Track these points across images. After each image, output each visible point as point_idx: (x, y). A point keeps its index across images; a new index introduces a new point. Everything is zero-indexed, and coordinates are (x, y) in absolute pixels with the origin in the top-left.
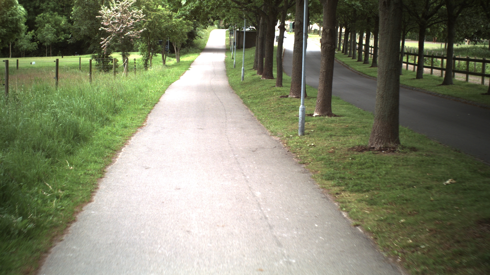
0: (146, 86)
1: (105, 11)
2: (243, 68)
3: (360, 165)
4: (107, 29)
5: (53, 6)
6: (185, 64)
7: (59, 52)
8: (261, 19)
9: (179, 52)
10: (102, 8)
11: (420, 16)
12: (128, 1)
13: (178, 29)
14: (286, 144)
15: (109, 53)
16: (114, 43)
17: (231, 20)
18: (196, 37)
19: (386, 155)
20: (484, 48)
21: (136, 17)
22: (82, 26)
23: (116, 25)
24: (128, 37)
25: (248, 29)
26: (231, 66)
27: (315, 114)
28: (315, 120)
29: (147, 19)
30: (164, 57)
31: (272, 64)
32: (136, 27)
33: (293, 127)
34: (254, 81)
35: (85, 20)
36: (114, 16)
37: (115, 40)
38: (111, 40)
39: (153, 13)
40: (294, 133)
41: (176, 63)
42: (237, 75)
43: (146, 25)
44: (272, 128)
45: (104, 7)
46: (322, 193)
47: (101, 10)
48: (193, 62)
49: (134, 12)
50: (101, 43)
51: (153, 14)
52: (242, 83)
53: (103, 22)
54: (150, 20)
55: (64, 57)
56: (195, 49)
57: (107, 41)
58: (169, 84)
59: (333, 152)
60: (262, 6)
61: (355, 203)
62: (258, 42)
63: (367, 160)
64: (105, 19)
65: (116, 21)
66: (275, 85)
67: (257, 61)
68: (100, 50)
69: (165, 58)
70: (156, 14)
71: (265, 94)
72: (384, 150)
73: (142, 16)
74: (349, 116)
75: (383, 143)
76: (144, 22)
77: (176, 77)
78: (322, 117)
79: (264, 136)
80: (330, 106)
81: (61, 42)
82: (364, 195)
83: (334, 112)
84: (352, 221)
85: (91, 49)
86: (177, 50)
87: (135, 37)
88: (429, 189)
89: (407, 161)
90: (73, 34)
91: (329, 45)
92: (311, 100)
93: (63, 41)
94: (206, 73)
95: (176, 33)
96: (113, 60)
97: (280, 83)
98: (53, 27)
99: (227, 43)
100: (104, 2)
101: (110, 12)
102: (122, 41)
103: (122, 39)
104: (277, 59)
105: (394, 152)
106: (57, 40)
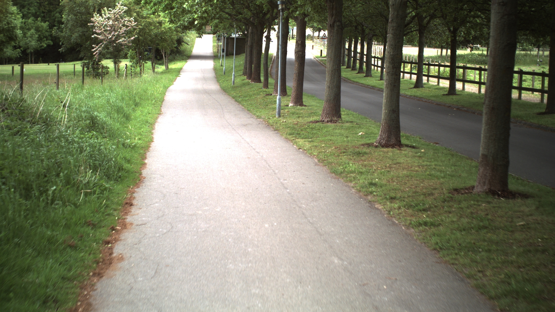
0: (147, 89)
1: (97, 19)
2: (233, 73)
4: (99, 36)
5: (34, 11)
6: (174, 71)
8: (251, 28)
9: (168, 60)
13: (167, 36)
14: (267, 122)
15: (100, 60)
16: (106, 50)
18: (183, 43)
19: (330, 124)
21: (128, 24)
22: (73, 33)
23: (108, 32)
24: (120, 44)
25: (237, 36)
26: (221, 73)
27: (291, 105)
28: (290, 109)
29: (138, 26)
30: (154, 64)
31: (260, 70)
32: (127, 34)
33: (273, 113)
34: (244, 84)
35: (76, 27)
36: (106, 24)
37: (106, 47)
38: (103, 47)
39: (144, 20)
40: (273, 116)
41: (164, 70)
42: (227, 81)
43: (136, 32)
44: (258, 114)
45: (96, 15)
47: (93, 17)
48: (181, 69)
49: (125, 19)
50: (93, 50)
51: (143, 22)
52: (233, 86)
53: (95, 29)
54: (141, 27)
55: (50, 64)
56: (182, 56)
57: (99, 48)
58: (166, 88)
59: (297, 124)
60: (251, 17)
61: (302, 142)
62: (247, 49)
63: (317, 127)
64: (98, 26)
65: (108, 29)
66: (260, 87)
67: (246, 68)
68: (92, 56)
70: (146, 22)
71: (253, 94)
72: (330, 122)
73: (134, 24)
74: (316, 106)
75: (329, 118)
76: (135, 29)
77: (170, 83)
78: (295, 107)
80: (302, 99)
81: (43, 49)
82: (308, 140)
83: (304, 103)
84: (297, 148)
85: (83, 56)
86: (165, 57)
87: (126, 45)
88: (347, 137)
89: (342, 127)
90: (63, 42)
91: (300, 53)
92: (290, 97)
93: (45, 48)
94: (197, 79)
95: (166, 40)
96: (103, 67)
97: (266, 85)
98: (36, 33)
99: (215, 50)
100: (96, 9)
101: (102, 19)
102: (114, 48)
103: (113, 46)
104: (264, 65)
105: (336, 123)
106: (40, 47)
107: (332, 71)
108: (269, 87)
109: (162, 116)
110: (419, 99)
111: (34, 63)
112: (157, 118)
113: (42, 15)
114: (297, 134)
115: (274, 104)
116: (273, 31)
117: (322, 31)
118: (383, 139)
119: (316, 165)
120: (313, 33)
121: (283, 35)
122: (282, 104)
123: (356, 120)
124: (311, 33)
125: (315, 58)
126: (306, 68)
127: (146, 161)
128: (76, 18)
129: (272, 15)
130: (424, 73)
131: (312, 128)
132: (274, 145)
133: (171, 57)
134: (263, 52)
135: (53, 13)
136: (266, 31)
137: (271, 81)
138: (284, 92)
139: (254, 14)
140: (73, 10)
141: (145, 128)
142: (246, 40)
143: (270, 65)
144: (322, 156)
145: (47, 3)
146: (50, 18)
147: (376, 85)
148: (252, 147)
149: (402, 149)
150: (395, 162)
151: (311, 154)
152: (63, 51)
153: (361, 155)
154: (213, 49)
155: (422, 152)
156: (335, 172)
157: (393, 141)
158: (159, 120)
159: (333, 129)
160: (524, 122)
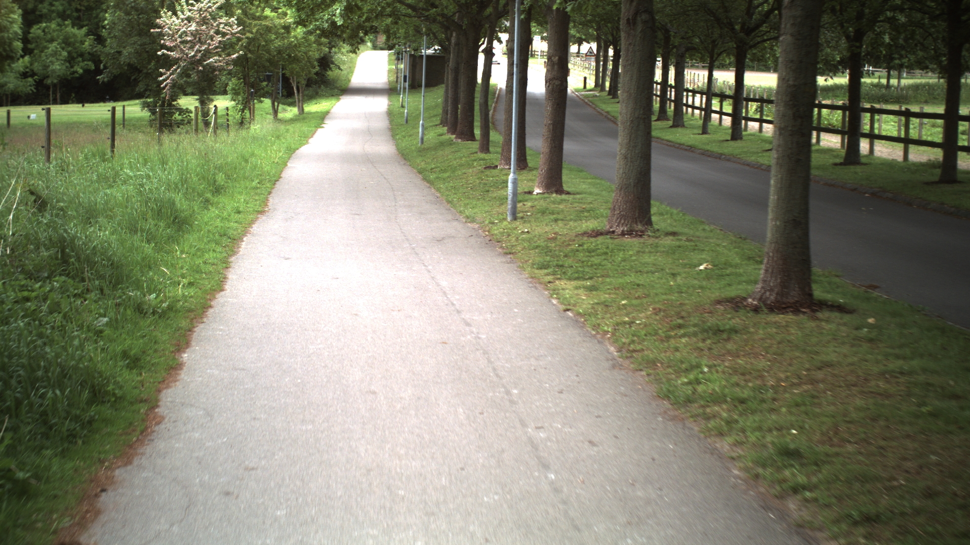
0: (253, 155)
1: (167, 21)
2: (421, 122)
3: (589, 252)
4: (172, 53)
5: (60, 8)
6: (313, 117)
7: (71, 95)
8: (454, 35)
9: (303, 96)
10: (163, 15)
11: (737, 27)
12: (209, 2)
13: (300, 51)
14: (489, 231)
15: (174, 98)
16: (185, 79)
17: (398, 35)
18: (332, 66)
19: (629, 240)
20: (878, 86)
21: (224, 30)
22: (124, 47)
23: (188, 45)
24: (210, 67)
25: (430, 52)
26: (399, 121)
27: (537, 191)
28: (536, 200)
29: (245, 34)
30: (276, 104)
31: (473, 116)
32: (224, 49)
33: (501, 211)
34: (442, 145)
35: (129, 35)
36: (184, 29)
37: (185, 73)
38: (178, 73)
39: (256, 22)
40: (501, 217)
41: (296, 116)
42: (410, 136)
43: (242, 45)
44: (468, 212)
45: (165, 13)
46: (531, 282)
47: (161, 17)
48: (327, 113)
49: (221, 21)
50: (161, 79)
51: (255, 25)
52: (420, 148)
53: (164, 40)
54: (250, 35)
55: (86, 105)
56: (331, 89)
57: (171, 74)
58: (291, 151)
59: (554, 239)
60: (455, 14)
61: (570, 290)
62: (449, 76)
63: (600, 247)
64: (169, 34)
65: (189, 39)
66: (476, 150)
67: (447, 110)
68: (159, 90)
69: (278, 106)
70: (260, 25)
71: (459, 165)
72: (627, 234)
73: (236, 29)
74: (591, 194)
75: (627, 225)
76: (239, 39)
77: (300, 140)
78: (546, 195)
79: (455, 223)
80: (561, 178)
81: (77, 78)
82: (584, 283)
83: (565, 188)
84: (562, 307)
85: (142, 90)
86: (298, 91)
87: (222, 68)
88: (674, 275)
89: (657, 247)
90: (106, 63)
91: (557, 82)
92: (534, 172)
93: (81, 76)
94: (354, 133)
95: (298, 60)
96: (181, 111)
97: (485, 146)
98: (63, 49)
99: (391, 79)
100: (166, 3)
101: (177, 22)
102: (200, 75)
103: (198, 71)
104: (480, 105)
105: (641, 236)
106: (71, 74)
108: (491, 149)
109: (264, 218)
111: (61, 104)
112: (253, 222)
113: (75, 14)
114: (558, 266)
115: (502, 188)
116: (498, 43)
117: (585, 43)
118: (771, 290)
119: (614, 367)
121: (519, 46)
122: (520, 190)
123: (686, 230)
125: (577, 92)
128: (128, 18)
129: (496, 8)
132: (505, 299)
133: (310, 91)
134: (479, 80)
136: (483, 43)
137: (495, 136)
138: (522, 163)
139: (460, 6)
141: (215, 253)
142: (447, 58)
143: (492, 106)
144: (625, 337)
146: (90, 21)
147: (697, 143)
148: (453, 304)
149: (819, 315)
150: (816, 359)
151: (596, 327)
152: (106, 80)
153: (725, 336)
154: (389, 77)
157: (794, 295)
158: (255, 228)
159: (638, 252)
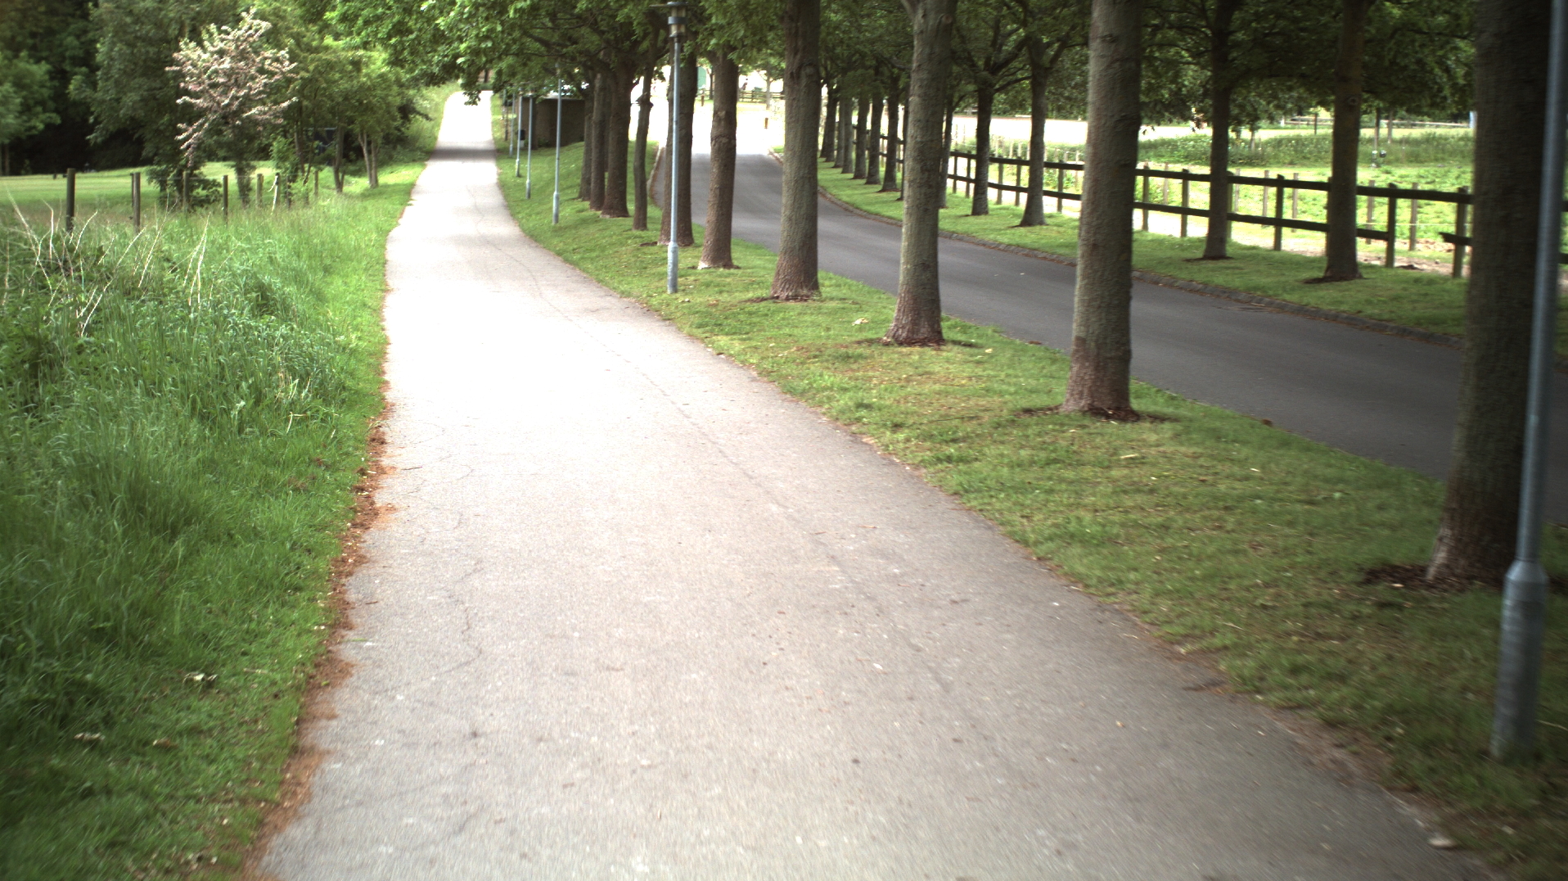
1: (188, 51)
2: (554, 195)
4: (197, 101)
5: (8, 33)
6: (394, 192)
9: (375, 160)
10: (183, 47)
13: (375, 96)
14: (646, 303)
15: (198, 165)
16: (216, 138)
18: (411, 116)
19: (792, 303)
21: (272, 68)
22: (126, 93)
23: (220, 89)
24: (252, 122)
26: (518, 195)
27: (702, 265)
28: (700, 274)
29: (299, 74)
30: (340, 174)
32: (271, 95)
33: (660, 284)
34: (584, 222)
35: (132, 77)
36: (215, 67)
37: (215, 130)
38: (206, 130)
39: (313, 55)
40: (660, 290)
41: (367, 190)
42: (538, 214)
43: (294, 88)
44: (623, 288)
45: (186, 44)
47: (179, 50)
48: (412, 185)
49: (266, 55)
50: (180, 137)
51: (313, 60)
52: (555, 227)
53: (186, 82)
54: (306, 75)
56: (412, 151)
57: (194, 131)
59: (716, 306)
60: (600, 51)
61: (726, 341)
62: (591, 130)
63: (761, 309)
64: (192, 73)
65: (221, 80)
66: (631, 227)
68: (175, 154)
69: (341, 177)
70: (319, 60)
71: (609, 244)
72: (792, 299)
73: (287, 66)
74: (764, 268)
75: (791, 290)
76: (289, 81)
77: (388, 220)
78: (712, 270)
79: (608, 298)
80: (729, 252)
81: (36, 137)
82: (740, 336)
83: (735, 263)
84: (715, 353)
85: (150, 154)
86: (369, 152)
87: (268, 122)
88: (828, 329)
89: (820, 309)
90: (99, 115)
91: (724, 140)
92: (701, 248)
93: (43, 132)
94: (458, 211)
95: (372, 110)
96: (207, 184)
97: (642, 222)
98: (16, 93)
99: (498, 135)
100: (187, 30)
101: (204, 56)
102: (237, 131)
103: (235, 127)
104: (635, 170)
105: (805, 300)
106: (26, 130)
107: (796, 181)
108: (649, 226)
109: (391, 295)
110: (1030, 252)
111: (13, 175)
112: (383, 298)
113: (30, 41)
114: (716, 325)
115: (661, 264)
116: (659, 81)
118: (903, 327)
119: (752, 381)
120: (769, 83)
121: (681, 96)
122: (681, 266)
123: (854, 296)
124: (763, 86)
125: (771, 153)
126: (739, 178)
127: (386, 378)
128: (132, 53)
129: (654, 46)
130: (1045, 188)
131: (750, 314)
134: (633, 137)
135: (58, 36)
136: (638, 84)
137: (653, 212)
138: (686, 236)
139: (608, 42)
140: (125, 32)
141: (365, 318)
142: (588, 105)
143: (650, 173)
144: (767, 365)
145: (42, 9)
146: (51, 50)
148: (613, 351)
149: (943, 348)
150: (920, 370)
151: (743, 362)
152: (99, 140)
153: (852, 360)
154: (494, 132)
155: (986, 354)
156: (791, 391)
159: (799, 314)
160: (1267, 299)
